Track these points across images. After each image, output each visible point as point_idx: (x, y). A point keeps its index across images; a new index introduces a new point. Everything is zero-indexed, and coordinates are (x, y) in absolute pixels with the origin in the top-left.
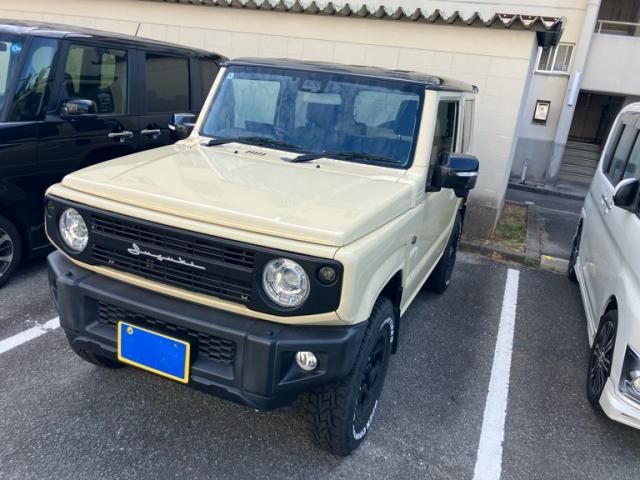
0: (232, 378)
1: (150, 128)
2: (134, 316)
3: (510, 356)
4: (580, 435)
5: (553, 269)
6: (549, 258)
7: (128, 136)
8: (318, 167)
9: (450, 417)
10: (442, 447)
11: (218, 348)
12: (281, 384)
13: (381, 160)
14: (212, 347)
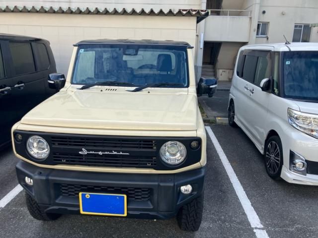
0: (152, 207)
1: (18, 84)
2: (86, 188)
3: (230, 166)
4: (277, 193)
5: (222, 123)
6: (219, 118)
7: (9, 89)
8: (149, 92)
9: (225, 200)
10: (230, 214)
11: (140, 194)
12: (178, 203)
13: (175, 85)
14: (136, 194)
